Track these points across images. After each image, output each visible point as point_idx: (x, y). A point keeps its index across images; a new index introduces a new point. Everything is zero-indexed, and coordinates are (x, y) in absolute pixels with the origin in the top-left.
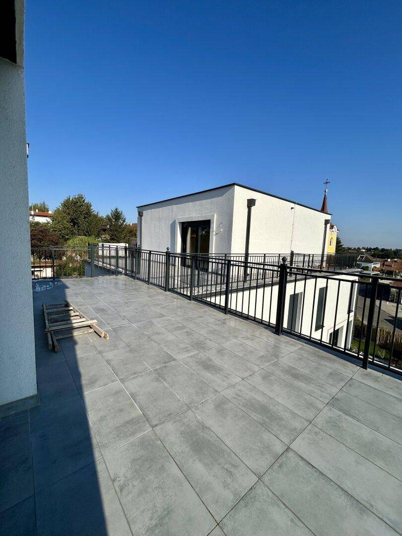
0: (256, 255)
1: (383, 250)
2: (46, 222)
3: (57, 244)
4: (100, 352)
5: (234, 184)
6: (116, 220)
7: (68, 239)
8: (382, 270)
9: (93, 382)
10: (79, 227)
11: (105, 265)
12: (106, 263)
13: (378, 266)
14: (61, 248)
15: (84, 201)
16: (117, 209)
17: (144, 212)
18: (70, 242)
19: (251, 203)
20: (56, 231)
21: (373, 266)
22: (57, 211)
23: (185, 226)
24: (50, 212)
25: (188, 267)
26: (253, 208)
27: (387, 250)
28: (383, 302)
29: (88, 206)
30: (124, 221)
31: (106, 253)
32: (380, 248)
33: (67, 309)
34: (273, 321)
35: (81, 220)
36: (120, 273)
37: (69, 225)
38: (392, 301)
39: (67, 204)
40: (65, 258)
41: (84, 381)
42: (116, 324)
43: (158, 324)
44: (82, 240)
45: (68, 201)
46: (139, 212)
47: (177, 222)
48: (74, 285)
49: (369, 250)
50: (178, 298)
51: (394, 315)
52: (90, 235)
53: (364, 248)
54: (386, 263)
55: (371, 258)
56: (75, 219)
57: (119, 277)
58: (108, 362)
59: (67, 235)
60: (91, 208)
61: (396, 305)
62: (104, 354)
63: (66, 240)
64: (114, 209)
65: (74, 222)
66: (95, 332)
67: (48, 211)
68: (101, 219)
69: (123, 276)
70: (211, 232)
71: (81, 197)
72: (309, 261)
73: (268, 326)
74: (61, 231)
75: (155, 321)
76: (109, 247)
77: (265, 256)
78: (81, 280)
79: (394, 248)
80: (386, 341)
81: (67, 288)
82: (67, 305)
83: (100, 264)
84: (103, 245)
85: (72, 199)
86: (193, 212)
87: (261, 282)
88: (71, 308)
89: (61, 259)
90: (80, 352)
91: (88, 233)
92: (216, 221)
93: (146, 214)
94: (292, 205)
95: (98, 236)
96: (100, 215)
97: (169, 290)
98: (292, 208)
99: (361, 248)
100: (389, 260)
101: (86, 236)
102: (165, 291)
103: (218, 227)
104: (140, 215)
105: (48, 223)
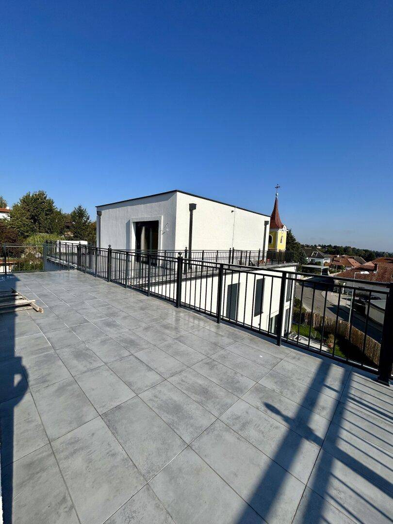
0: (197, 252)
1: (335, 247)
2: (2, 218)
3: (15, 241)
4: (33, 320)
5: (176, 191)
6: (79, 217)
7: (28, 236)
8: (332, 265)
9: (22, 334)
10: (40, 224)
11: (62, 261)
12: (63, 260)
13: (329, 261)
14: (20, 245)
15: (45, 198)
16: (80, 207)
17: (103, 212)
18: (30, 239)
19: (192, 207)
20: (15, 228)
21: (324, 261)
22: (15, 207)
23: (139, 226)
24: (8, 208)
25: (143, 262)
26: (194, 211)
27: (338, 247)
28: (328, 292)
29: (50, 203)
30: (88, 219)
31: (63, 250)
32: (333, 245)
33: (13, 294)
34: (214, 310)
35: (42, 217)
36: (73, 268)
37: (29, 222)
38: (335, 292)
39: (26, 201)
40: (23, 256)
41: (17, 333)
42: (53, 304)
43: (87, 303)
44: (43, 237)
45: (27, 197)
46: (98, 212)
47: (131, 221)
48: (25, 278)
49: (323, 247)
50: (116, 287)
51: (337, 304)
52: (52, 233)
53: (319, 245)
54: (335, 259)
55: (322, 254)
56: (36, 215)
57: (71, 271)
58: (38, 324)
59: (27, 232)
60: (54, 205)
61: (338, 295)
62: (36, 321)
63: (26, 237)
64: (77, 207)
65: (34, 218)
66: (34, 309)
67: (5, 206)
68: (64, 217)
69: (76, 271)
70: (159, 231)
71: (42, 194)
72: (246, 257)
73: (210, 315)
74: (19, 228)
75: (86, 302)
76: (66, 244)
77: (203, 253)
78: (33, 274)
79: (344, 246)
80: (320, 325)
81: (19, 280)
82: (14, 292)
83: (57, 261)
84: (60, 242)
85: (33, 196)
86: (144, 213)
87: (199, 274)
88: (17, 294)
89: (20, 257)
90: (17, 320)
91: (50, 231)
92: (164, 223)
93: (104, 213)
94: (233, 209)
95: (61, 233)
96: (63, 212)
97: (111, 281)
98: (232, 211)
99: (317, 245)
100: (338, 256)
101: (47, 232)
102: (108, 281)
103: (165, 227)
104: (99, 214)
105: (5, 219)
